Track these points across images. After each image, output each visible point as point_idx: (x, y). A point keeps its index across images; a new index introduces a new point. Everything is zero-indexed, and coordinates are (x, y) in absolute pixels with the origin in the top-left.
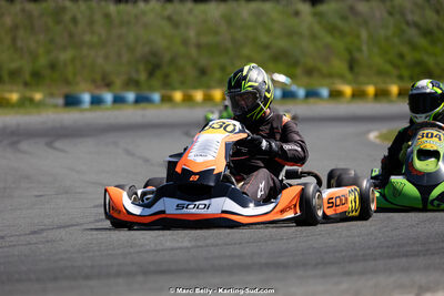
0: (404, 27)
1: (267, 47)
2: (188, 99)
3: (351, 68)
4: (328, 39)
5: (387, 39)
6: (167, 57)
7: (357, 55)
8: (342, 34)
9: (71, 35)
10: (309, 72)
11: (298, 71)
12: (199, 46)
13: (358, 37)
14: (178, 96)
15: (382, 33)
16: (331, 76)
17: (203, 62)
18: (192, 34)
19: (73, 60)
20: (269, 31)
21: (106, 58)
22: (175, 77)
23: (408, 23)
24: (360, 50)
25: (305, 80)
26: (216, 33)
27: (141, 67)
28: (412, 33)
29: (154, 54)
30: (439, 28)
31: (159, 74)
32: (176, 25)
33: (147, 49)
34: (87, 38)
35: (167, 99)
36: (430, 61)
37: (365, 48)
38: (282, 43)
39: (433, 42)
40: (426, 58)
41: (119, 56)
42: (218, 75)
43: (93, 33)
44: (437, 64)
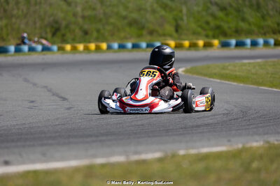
0: (209, 5)
1: (125, 18)
2: (74, 49)
3: (177, 31)
4: (163, 13)
5: (199, 12)
6: (64, 23)
7: (180, 22)
8: (171, 10)
9: (5, 11)
10: (151, 33)
11: (144, 32)
12: (83, 17)
13: (181, 11)
14: (68, 47)
15: (196, 8)
16: (164, 35)
17: (86, 27)
18: (79, 9)
19: (6, 26)
20: (126, 8)
21: (27, 24)
22: (69, 36)
23: (211, 3)
24: (182, 19)
25: (149, 38)
26: (94, 9)
27: (48, 30)
28: (214, 9)
29: (56, 22)
30: (231, 6)
31: (59, 34)
32: (69, 4)
33: (52, 19)
34: (15, 12)
35: (61, 49)
36: (225, 26)
37: (185, 18)
38: (135, 15)
39: (227, 15)
40: (222, 24)
41: (35, 23)
42: (95, 34)
43: (18, 9)
44: (229, 28)
